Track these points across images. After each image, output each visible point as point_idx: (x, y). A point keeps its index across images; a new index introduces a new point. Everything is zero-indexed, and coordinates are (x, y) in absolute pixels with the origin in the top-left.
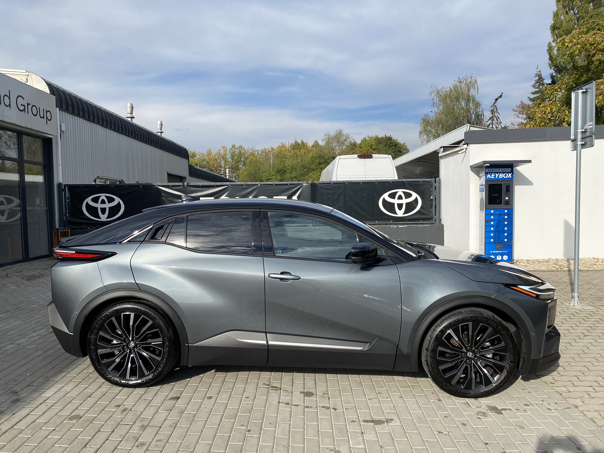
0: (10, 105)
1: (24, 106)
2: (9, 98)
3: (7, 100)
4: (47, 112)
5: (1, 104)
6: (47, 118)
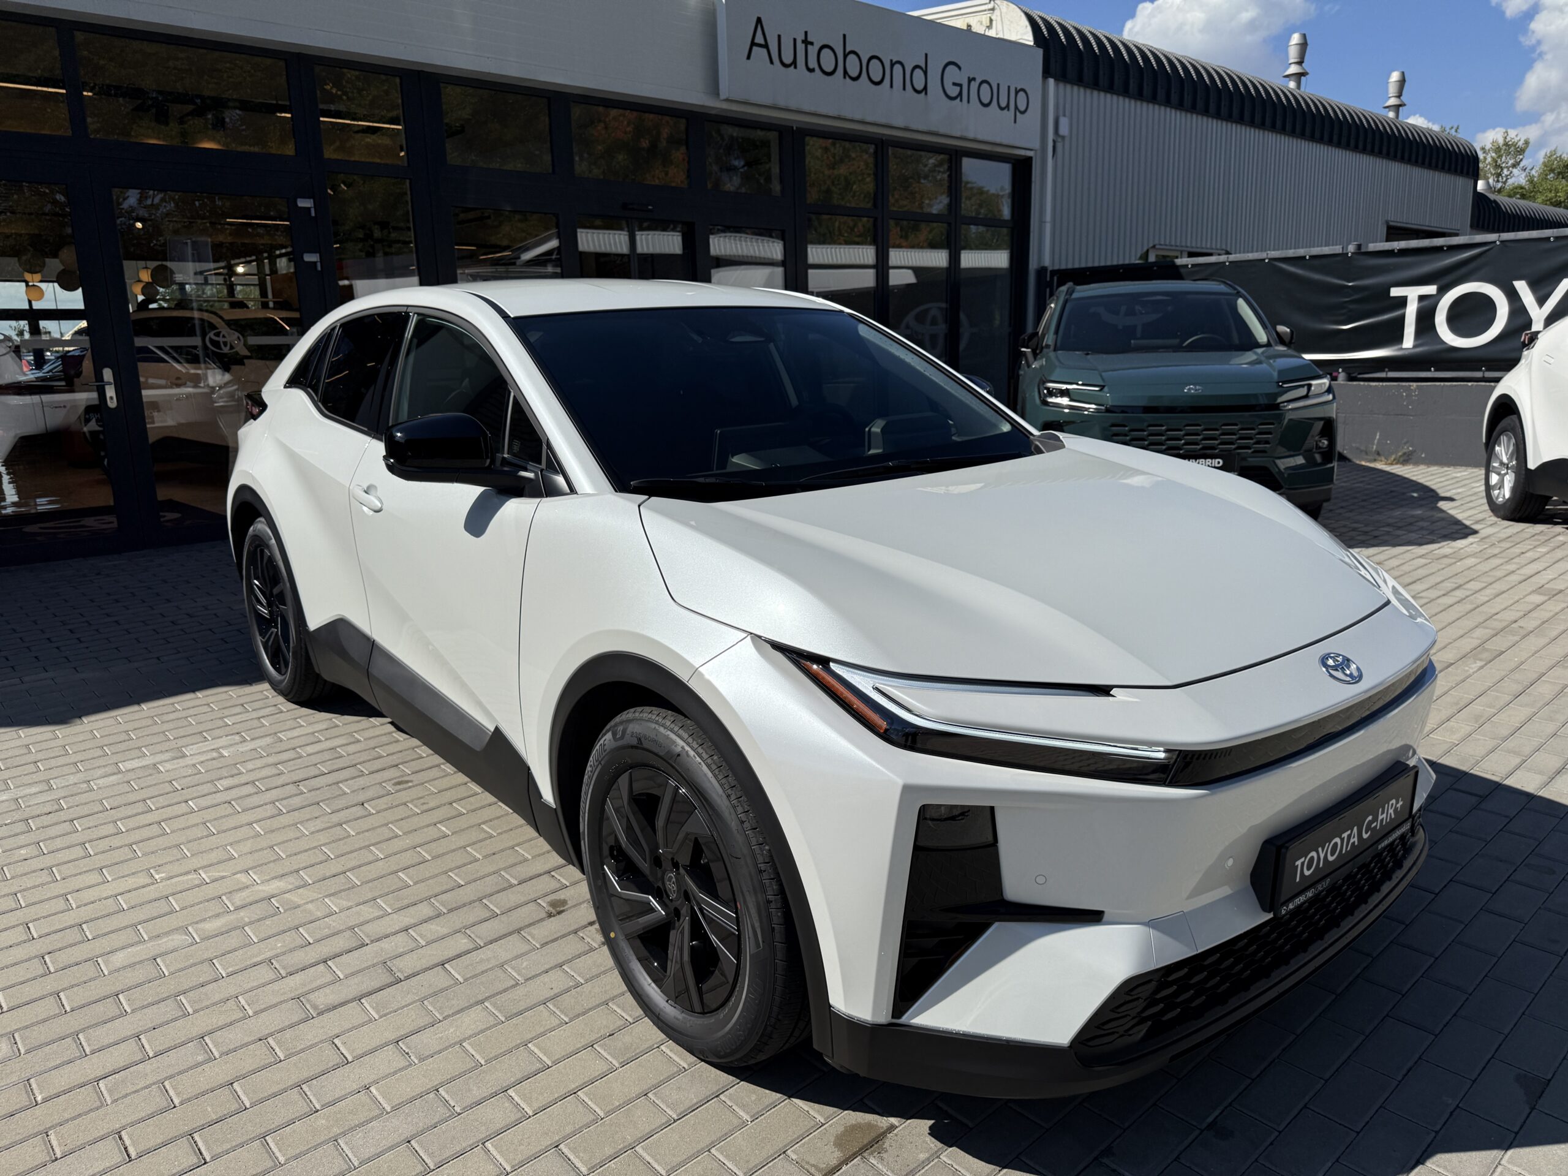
0: (925, 88)
1: (960, 85)
2: (925, 73)
3: (919, 80)
4: (1017, 92)
5: (904, 89)
6: (1016, 108)
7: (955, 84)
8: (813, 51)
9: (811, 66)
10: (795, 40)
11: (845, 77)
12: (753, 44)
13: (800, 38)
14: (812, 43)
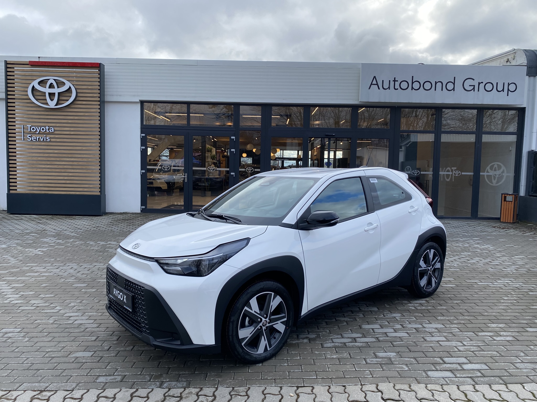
0: (454, 89)
1: (474, 86)
2: (454, 84)
3: (450, 86)
4: (509, 84)
5: (442, 90)
6: (508, 90)
7: (470, 86)
8: (397, 84)
9: (396, 88)
10: (390, 81)
11: (412, 90)
12: (371, 84)
13: (392, 80)
14: (397, 81)
